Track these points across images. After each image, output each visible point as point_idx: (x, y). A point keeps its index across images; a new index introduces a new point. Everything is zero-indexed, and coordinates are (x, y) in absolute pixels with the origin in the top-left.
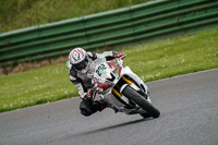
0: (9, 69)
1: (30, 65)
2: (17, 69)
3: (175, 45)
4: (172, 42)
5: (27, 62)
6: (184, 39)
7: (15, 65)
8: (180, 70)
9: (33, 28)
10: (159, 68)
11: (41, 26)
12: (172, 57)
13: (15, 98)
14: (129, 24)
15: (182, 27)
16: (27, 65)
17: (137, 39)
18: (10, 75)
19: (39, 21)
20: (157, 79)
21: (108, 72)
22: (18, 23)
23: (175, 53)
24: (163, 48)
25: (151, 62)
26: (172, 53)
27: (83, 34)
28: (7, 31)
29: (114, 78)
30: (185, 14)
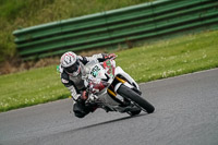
0: (30, 64)
1: (51, 60)
2: (38, 64)
3: (197, 40)
4: (194, 38)
5: (49, 57)
6: (206, 35)
7: (37, 60)
8: (202, 65)
9: (55, 23)
10: (180, 63)
11: (64, 21)
12: (194, 52)
13: (37, 93)
14: (151, 19)
15: (204, 22)
16: (48, 60)
17: (159, 35)
18: (31, 70)
19: (61, 17)
20: (178, 74)
21: (102, 73)
22: (40, 18)
23: (197, 49)
24: (185, 43)
25: (173, 57)
26: (194, 48)
27: (105, 29)
28: (29, 26)
29: (108, 78)
30: (207, 9)
